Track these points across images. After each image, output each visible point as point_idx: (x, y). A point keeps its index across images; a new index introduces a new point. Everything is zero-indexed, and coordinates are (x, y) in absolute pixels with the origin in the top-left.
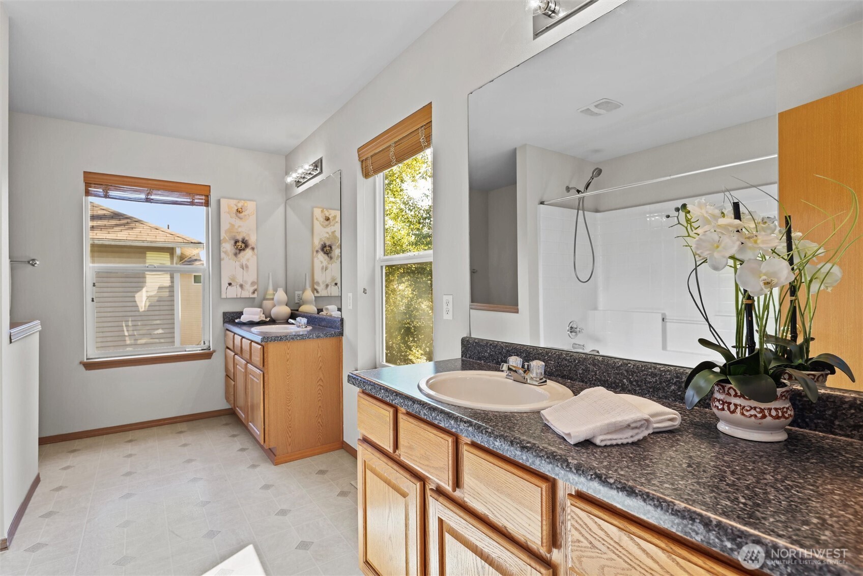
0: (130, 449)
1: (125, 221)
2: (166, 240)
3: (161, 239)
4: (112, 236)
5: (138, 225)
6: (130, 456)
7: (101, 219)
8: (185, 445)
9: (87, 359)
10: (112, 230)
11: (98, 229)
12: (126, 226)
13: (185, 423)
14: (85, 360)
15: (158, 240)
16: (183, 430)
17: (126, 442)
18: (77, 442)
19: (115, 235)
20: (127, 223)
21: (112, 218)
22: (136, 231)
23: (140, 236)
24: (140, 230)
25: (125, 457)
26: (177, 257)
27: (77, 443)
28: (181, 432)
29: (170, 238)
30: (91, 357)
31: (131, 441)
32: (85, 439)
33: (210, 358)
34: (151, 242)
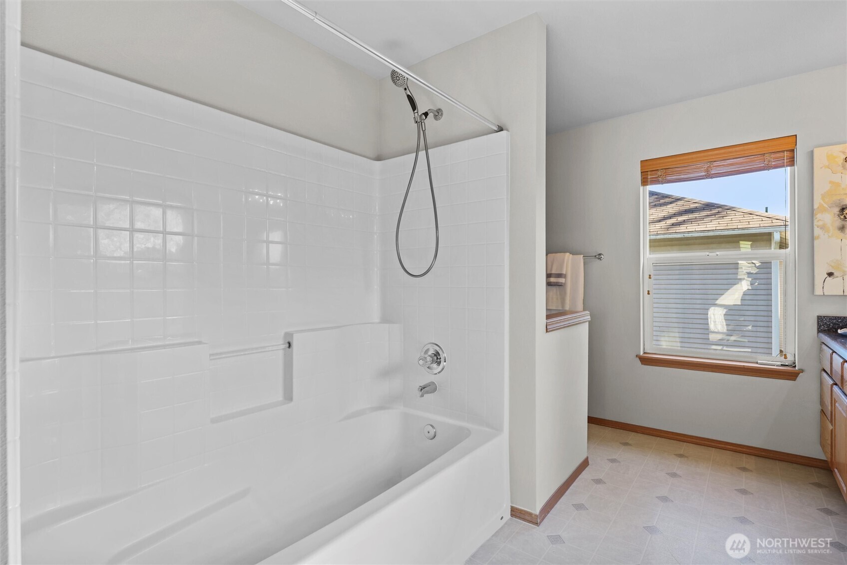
0: (677, 465)
1: (716, 211)
2: (761, 225)
3: (755, 225)
4: (702, 228)
5: (730, 213)
6: (674, 475)
7: (692, 213)
8: (744, 492)
9: (645, 353)
10: (702, 222)
11: (688, 223)
12: (716, 216)
13: (753, 457)
14: (642, 353)
15: (751, 226)
16: (747, 467)
17: (676, 455)
18: (632, 435)
19: (705, 226)
20: (719, 212)
21: (704, 209)
22: (727, 219)
23: (731, 224)
24: (732, 217)
25: (668, 474)
26: (775, 243)
27: (632, 437)
28: (744, 469)
29: (767, 223)
30: (648, 352)
31: (681, 456)
32: (640, 435)
33: (795, 380)
34: (743, 229)
